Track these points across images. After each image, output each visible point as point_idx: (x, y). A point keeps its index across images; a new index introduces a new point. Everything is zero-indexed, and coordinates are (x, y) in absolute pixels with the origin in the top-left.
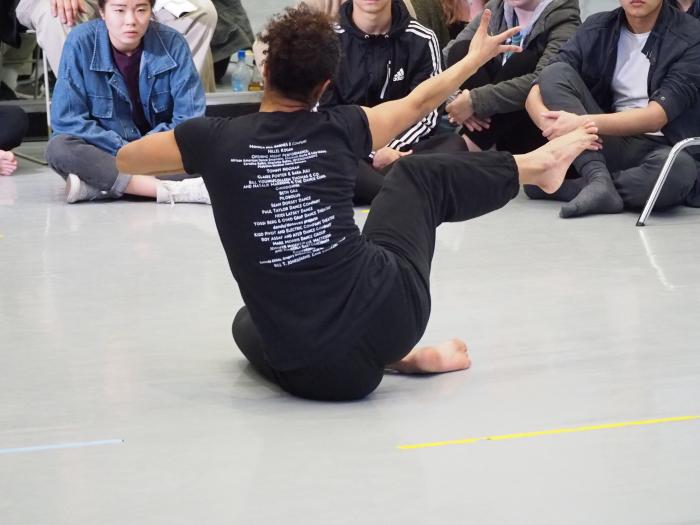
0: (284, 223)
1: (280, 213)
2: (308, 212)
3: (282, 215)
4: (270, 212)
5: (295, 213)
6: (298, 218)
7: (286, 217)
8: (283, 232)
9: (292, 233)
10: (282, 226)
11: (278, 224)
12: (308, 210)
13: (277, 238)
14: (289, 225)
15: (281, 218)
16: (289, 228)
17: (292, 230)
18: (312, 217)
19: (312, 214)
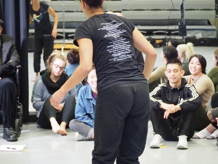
0: (116, 46)
1: (114, 42)
2: (123, 42)
3: (115, 43)
4: (111, 42)
5: (119, 42)
6: (120, 44)
7: (116, 44)
8: (116, 49)
9: (119, 49)
10: (115, 47)
11: (114, 46)
12: (122, 41)
13: (114, 51)
14: (117, 46)
15: (114, 44)
16: (118, 47)
17: (119, 48)
18: (124, 44)
19: (124, 43)
